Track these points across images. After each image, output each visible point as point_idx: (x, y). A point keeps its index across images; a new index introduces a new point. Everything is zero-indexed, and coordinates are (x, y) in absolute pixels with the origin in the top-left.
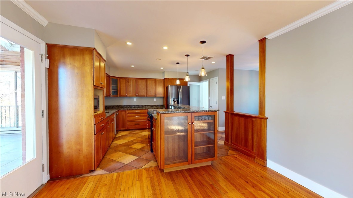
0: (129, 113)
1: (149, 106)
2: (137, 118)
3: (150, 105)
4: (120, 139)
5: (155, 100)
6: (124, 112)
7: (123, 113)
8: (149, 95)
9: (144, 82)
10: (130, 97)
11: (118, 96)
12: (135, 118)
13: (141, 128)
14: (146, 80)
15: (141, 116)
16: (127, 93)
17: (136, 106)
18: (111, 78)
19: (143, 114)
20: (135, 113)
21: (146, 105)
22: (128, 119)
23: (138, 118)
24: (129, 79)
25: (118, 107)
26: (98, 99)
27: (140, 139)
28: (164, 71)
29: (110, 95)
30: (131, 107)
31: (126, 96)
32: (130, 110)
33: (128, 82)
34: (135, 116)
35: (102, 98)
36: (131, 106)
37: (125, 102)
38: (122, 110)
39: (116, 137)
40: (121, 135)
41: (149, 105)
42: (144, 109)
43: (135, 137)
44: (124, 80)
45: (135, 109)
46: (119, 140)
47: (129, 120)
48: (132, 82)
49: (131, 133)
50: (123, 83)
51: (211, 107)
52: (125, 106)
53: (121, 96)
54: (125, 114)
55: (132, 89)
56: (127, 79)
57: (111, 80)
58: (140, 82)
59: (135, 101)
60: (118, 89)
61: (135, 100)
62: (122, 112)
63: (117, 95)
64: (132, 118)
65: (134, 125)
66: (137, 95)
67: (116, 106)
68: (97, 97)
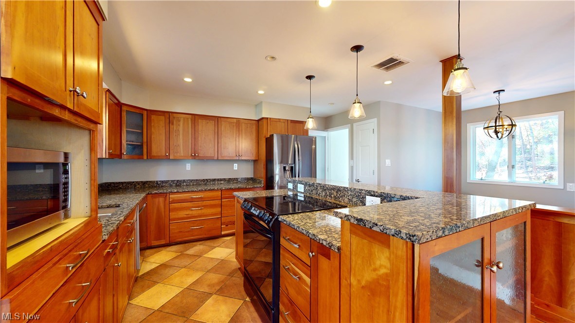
0: (174, 202)
1: (222, 182)
2: (195, 211)
3: (224, 180)
4: (155, 283)
5: (236, 166)
6: (161, 200)
7: (159, 202)
8: (223, 155)
9: (211, 125)
10: (176, 160)
11: (145, 157)
12: (188, 212)
13: (205, 236)
14: (217, 119)
15: (205, 206)
16: (168, 149)
17: (191, 181)
18: (124, 108)
19: (212, 202)
20: (192, 200)
21: (214, 180)
22: (173, 215)
23: (200, 212)
24: (175, 115)
25: (144, 186)
26: (65, 165)
27: (214, 278)
28: (262, 102)
29: (121, 153)
30: (177, 186)
31: (167, 158)
32: (178, 192)
33: (173, 124)
34: (188, 208)
35: (88, 163)
36: (178, 184)
37: (162, 173)
38: (156, 193)
39: (140, 274)
40: (154, 266)
41: (221, 180)
42: (213, 190)
43: (197, 270)
44: (162, 118)
45: (190, 189)
46: (149, 287)
47: (174, 219)
48: (181, 123)
49: (182, 255)
50: (159, 125)
51: (358, 181)
52: (163, 182)
53: (152, 158)
54: (165, 205)
55: (181, 141)
56: (169, 117)
57: (124, 114)
58: (202, 124)
59: (188, 171)
60: (145, 140)
61: (188, 166)
62: (157, 199)
63: (142, 155)
64: (182, 214)
65: (189, 231)
66: (195, 157)
67: (138, 183)
68: (62, 160)
